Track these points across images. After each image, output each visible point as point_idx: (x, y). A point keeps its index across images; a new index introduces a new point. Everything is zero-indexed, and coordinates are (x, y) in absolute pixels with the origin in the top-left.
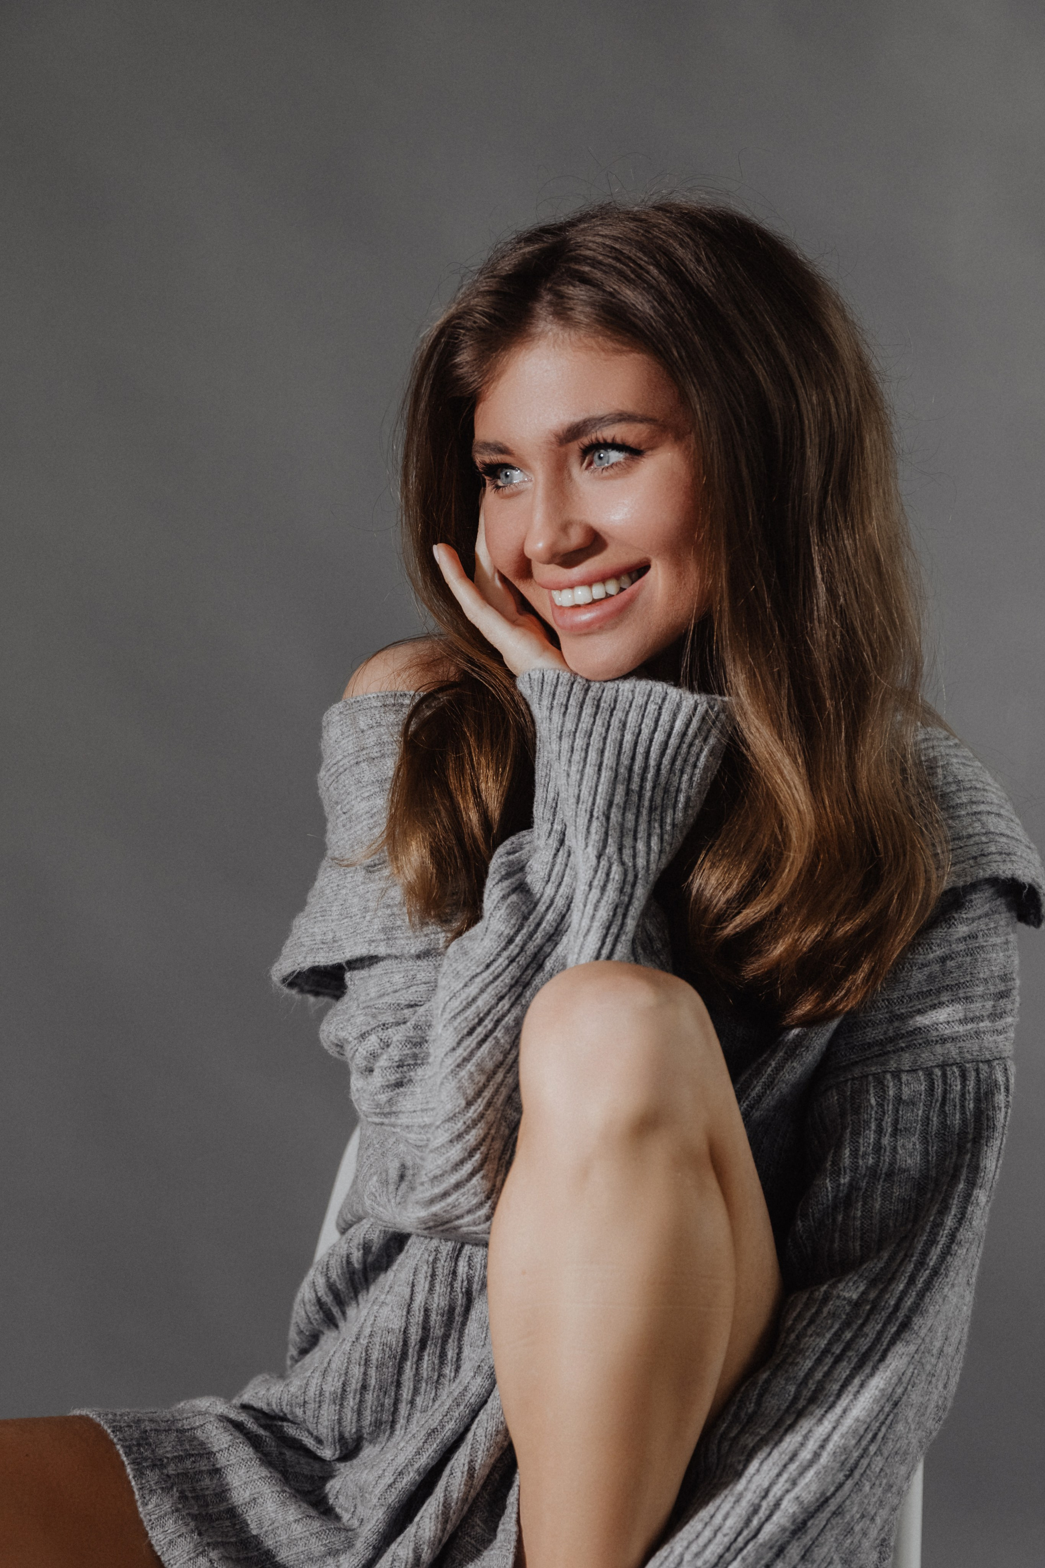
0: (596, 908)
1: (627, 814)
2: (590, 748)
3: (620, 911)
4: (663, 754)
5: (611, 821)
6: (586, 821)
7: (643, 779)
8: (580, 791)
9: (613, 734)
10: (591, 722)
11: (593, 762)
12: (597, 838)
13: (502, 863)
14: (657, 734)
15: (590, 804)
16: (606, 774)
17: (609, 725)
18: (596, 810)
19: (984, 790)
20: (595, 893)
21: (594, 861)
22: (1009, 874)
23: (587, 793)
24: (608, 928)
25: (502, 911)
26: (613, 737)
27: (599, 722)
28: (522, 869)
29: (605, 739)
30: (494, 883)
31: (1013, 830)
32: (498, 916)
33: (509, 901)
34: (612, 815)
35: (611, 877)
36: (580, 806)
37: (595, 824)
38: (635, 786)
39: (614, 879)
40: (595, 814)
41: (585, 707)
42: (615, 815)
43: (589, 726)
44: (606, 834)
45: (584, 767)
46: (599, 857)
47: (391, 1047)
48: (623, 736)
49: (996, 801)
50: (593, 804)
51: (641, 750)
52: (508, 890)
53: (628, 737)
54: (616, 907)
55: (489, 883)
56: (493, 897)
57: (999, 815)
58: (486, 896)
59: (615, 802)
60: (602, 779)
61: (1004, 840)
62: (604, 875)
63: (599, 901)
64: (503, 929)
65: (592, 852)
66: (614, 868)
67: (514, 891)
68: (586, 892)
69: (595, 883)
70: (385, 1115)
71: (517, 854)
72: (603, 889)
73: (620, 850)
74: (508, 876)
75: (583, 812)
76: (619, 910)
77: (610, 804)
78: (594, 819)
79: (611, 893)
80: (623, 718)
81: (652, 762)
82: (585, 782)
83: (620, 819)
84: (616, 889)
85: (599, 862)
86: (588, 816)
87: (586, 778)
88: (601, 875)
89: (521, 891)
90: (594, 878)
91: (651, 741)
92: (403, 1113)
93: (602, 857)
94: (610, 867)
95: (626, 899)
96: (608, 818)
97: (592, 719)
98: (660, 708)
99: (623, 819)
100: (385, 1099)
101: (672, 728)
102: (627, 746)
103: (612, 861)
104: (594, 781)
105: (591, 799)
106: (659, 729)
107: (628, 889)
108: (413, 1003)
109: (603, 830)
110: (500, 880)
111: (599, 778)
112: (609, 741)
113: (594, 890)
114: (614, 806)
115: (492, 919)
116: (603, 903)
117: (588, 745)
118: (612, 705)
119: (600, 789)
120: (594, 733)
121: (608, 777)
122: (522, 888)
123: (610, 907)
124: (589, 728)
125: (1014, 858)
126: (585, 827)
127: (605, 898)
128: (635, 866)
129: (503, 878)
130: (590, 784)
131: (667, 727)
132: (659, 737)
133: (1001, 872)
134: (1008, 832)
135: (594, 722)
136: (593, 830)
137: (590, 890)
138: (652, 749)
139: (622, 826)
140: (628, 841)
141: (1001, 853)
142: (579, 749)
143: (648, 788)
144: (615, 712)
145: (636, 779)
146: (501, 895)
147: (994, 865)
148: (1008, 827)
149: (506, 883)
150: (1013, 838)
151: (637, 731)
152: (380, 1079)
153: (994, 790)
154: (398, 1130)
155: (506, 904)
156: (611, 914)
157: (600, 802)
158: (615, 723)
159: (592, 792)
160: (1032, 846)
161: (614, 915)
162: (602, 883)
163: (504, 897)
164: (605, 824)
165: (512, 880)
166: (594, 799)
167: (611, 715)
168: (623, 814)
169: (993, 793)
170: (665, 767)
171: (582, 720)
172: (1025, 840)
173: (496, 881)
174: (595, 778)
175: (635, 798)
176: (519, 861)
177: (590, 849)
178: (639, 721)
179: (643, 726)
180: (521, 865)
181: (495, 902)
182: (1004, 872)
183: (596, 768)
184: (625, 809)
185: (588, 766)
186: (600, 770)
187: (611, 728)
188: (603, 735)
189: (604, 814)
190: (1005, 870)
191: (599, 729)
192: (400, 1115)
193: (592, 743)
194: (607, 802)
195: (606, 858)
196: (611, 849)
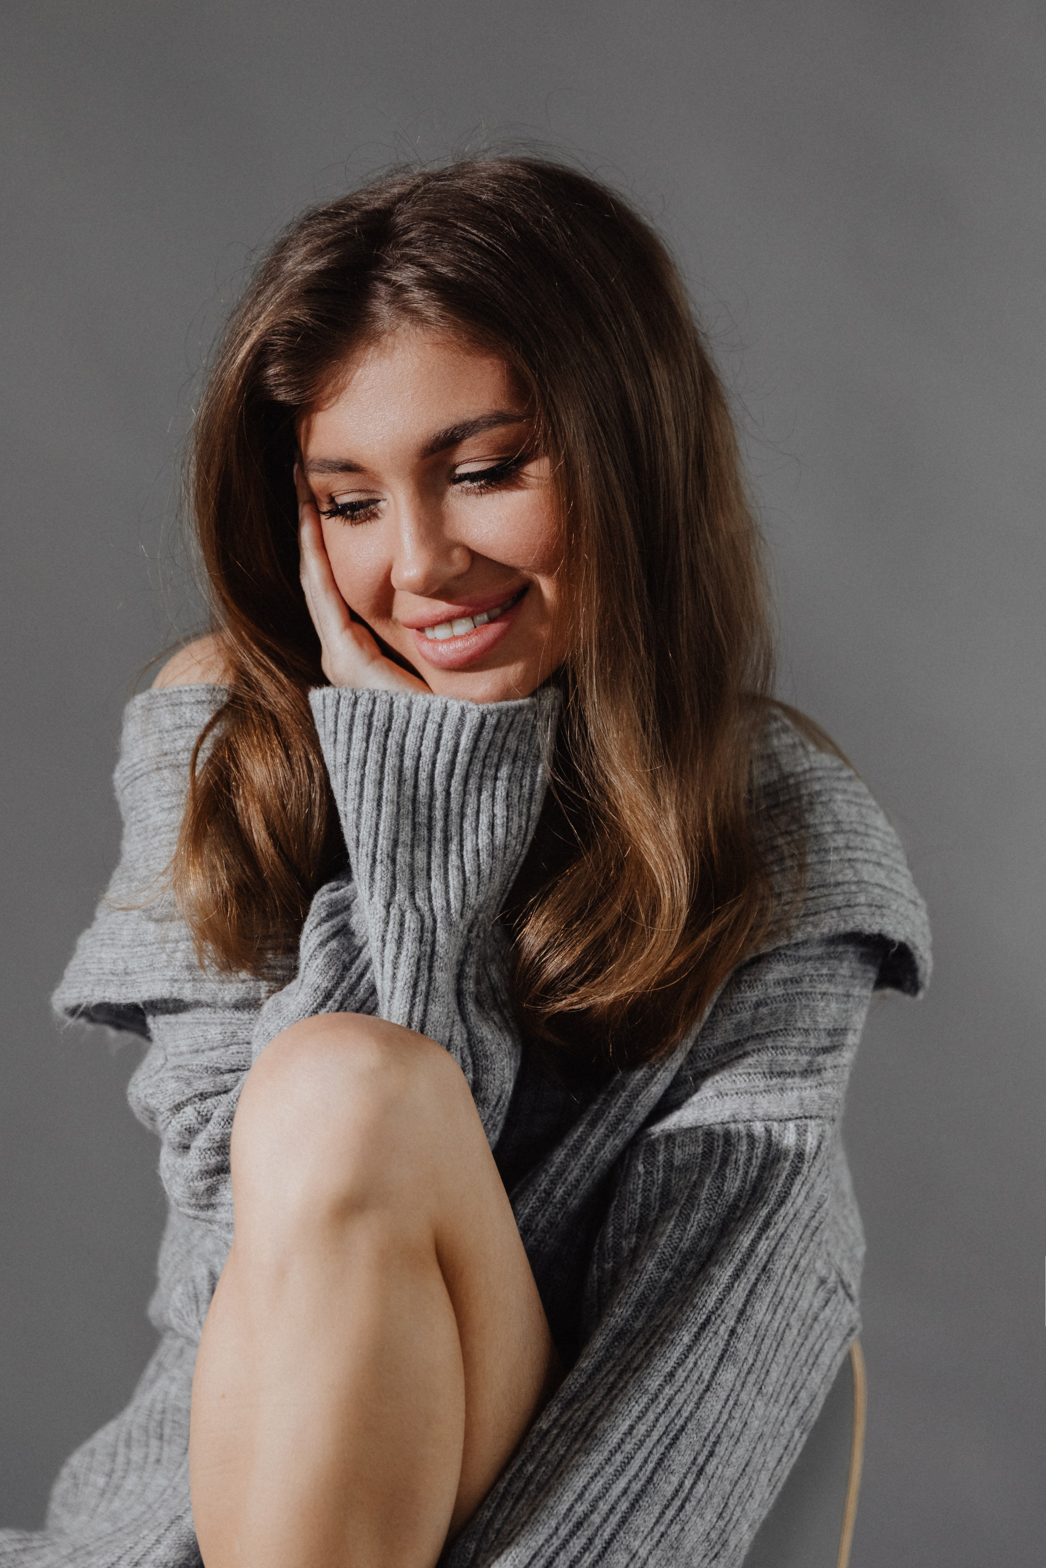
0: (395, 966)
1: (416, 852)
2: (366, 780)
3: (424, 964)
4: (450, 775)
5: (398, 862)
6: (369, 867)
7: (431, 807)
8: (359, 832)
9: (391, 762)
10: (363, 748)
11: (371, 797)
12: (383, 885)
13: (323, 903)
14: (440, 755)
15: (371, 846)
16: (387, 809)
17: (385, 750)
18: (379, 852)
19: (867, 835)
20: (391, 949)
21: (382, 912)
22: (876, 929)
23: (366, 834)
24: (415, 986)
25: (319, 961)
26: (391, 765)
27: (373, 747)
28: (347, 908)
29: (382, 767)
30: (312, 928)
31: (893, 881)
32: (315, 965)
33: (327, 948)
34: (398, 856)
35: (406, 926)
36: (360, 850)
37: (379, 869)
38: (422, 819)
39: (409, 928)
40: (378, 857)
41: (355, 729)
42: (402, 856)
43: (362, 752)
44: (394, 878)
45: (360, 804)
46: (388, 906)
47: (211, 1122)
48: (402, 761)
49: (879, 848)
50: (375, 846)
51: (423, 775)
52: (327, 934)
53: (408, 763)
54: (419, 960)
55: (308, 927)
56: (310, 944)
57: (879, 864)
58: (302, 943)
59: (400, 841)
60: (383, 816)
61: (877, 891)
62: (397, 927)
63: (397, 957)
64: (319, 981)
65: (379, 902)
66: (408, 916)
67: (334, 936)
68: (380, 950)
69: (389, 937)
70: (202, 1208)
71: (342, 891)
72: (400, 941)
73: (412, 894)
74: (330, 916)
75: (364, 858)
76: (422, 963)
77: (395, 843)
78: (377, 863)
79: (410, 945)
80: (400, 741)
81: (439, 788)
82: (363, 821)
83: (408, 859)
84: (415, 939)
85: (388, 912)
86: (370, 861)
87: (364, 816)
88: (393, 927)
89: (345, 934)
90: (386, 931)
91: (434, 764)
92: (223, 1205)
93: (392, 906)
94: (403, 915)
95: (429, 949)
96: (394, 861)
97: (364, 744)
98: (441, 726)
99: (413, 859)
100: (203, 1188)
101: (457, 745)
102: (408, 773)
103: (404, 909)
104: (374, 820)
105: (371, 841)
106: (441, 748)
107: (428, 936)
108: (235, 1067)
109: (389, 875)
110: (319, 924)
111: (379, 815)
112: (387, 770)
113: (388, 946)
114: (400, 846)
115: (308, 969)
116: (403, 958)
117: (363, 776)
118: (387, 725)
119: (381, 828)
120: (369, 760)
121: (389, 812)
122: (344, 932)
123: (412, 961)
124: (362, 756)
125: (885, 911)
126: (368, 874)
127: (404, 953)
128: (432, 909)
129: (324, 920)
130: (369, 823)
131: (451, 744)
132: (443, 758)
133: (866, 926)
134: (887, 883)
135: (367, 748)
136: (377, 876)
137: (384, 946)
138: (437, 772)
139: (411, 867)
140: (420, 883)
141: (870, 905)
142: (353, 784)
143: (438, 817)
144: (391, 734)
145: (424, 810)
146: (318, 942)
147: (859, 917)
148: (888, 877)
149: (326, 926)
150: (891, 890)
151: (416, 754)
152: (199, 1162)
153: (880, 835)
154: (215, 1227)
155: (324, 953)
156: (414, 969)
157: (383, 843)
158: (392, 744)
159: (373, 833)
160: (920, 901)
161: (418, 969)
162: (396, 936)
163: (323, 944)
164: (390, 867)
165: (334, 921)
166: (376, 840)
167: (387, 736)
168: (412, 852)
169: (878, 838)
170: (456, 790)
171: (353, 746)
172: (911, 892)
173: (314, 925)
174: (374, 815)
175: (424, 832)
176: (344, 899)
177: (376, 898)
178: (418, 743)
179: (423, 748)
180: (346, 903)
181: (311, 951)
182: (870, 926)
183: (375, 804)
184: (412, 846)
185: (364, 802)
186: (379, 805)
187: (388, 752)
188: (380, 763)
189: (388, 856)
190: (872, 925)
191: (373, 755)
192: (220, 1209)
193: (367, 772)
194: (391, 843)
195: (396, 906)
196: (402, 895)
